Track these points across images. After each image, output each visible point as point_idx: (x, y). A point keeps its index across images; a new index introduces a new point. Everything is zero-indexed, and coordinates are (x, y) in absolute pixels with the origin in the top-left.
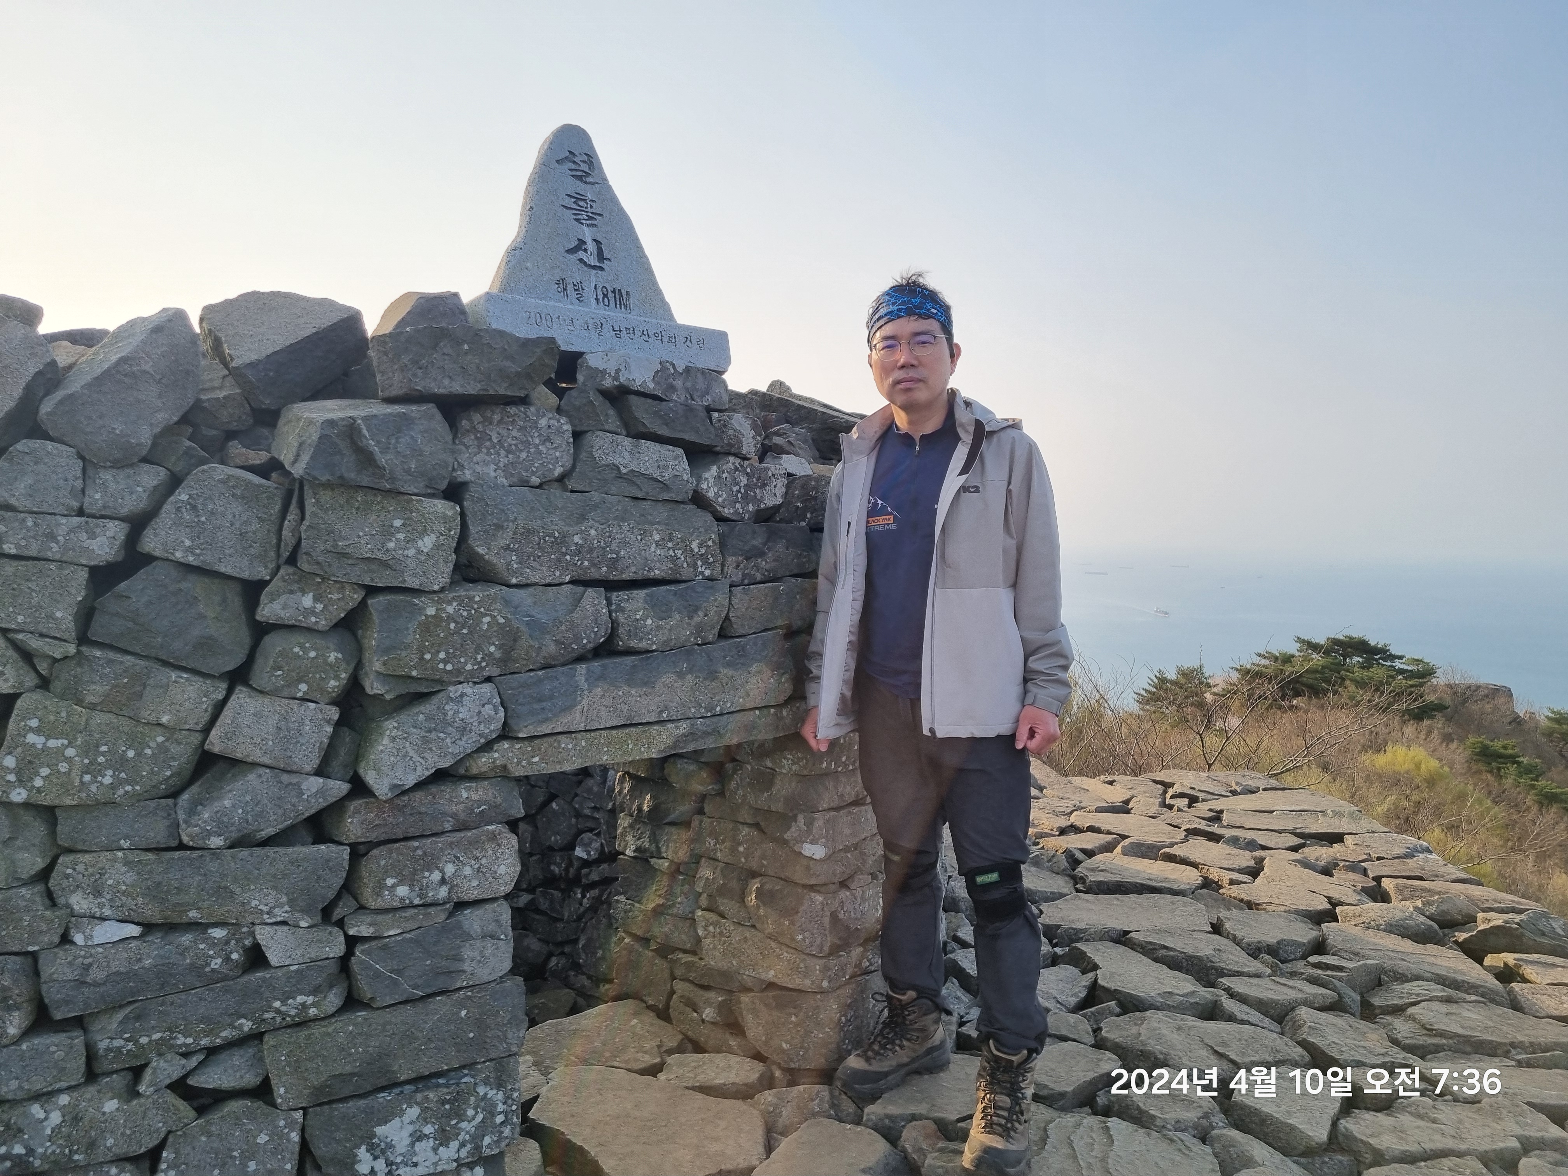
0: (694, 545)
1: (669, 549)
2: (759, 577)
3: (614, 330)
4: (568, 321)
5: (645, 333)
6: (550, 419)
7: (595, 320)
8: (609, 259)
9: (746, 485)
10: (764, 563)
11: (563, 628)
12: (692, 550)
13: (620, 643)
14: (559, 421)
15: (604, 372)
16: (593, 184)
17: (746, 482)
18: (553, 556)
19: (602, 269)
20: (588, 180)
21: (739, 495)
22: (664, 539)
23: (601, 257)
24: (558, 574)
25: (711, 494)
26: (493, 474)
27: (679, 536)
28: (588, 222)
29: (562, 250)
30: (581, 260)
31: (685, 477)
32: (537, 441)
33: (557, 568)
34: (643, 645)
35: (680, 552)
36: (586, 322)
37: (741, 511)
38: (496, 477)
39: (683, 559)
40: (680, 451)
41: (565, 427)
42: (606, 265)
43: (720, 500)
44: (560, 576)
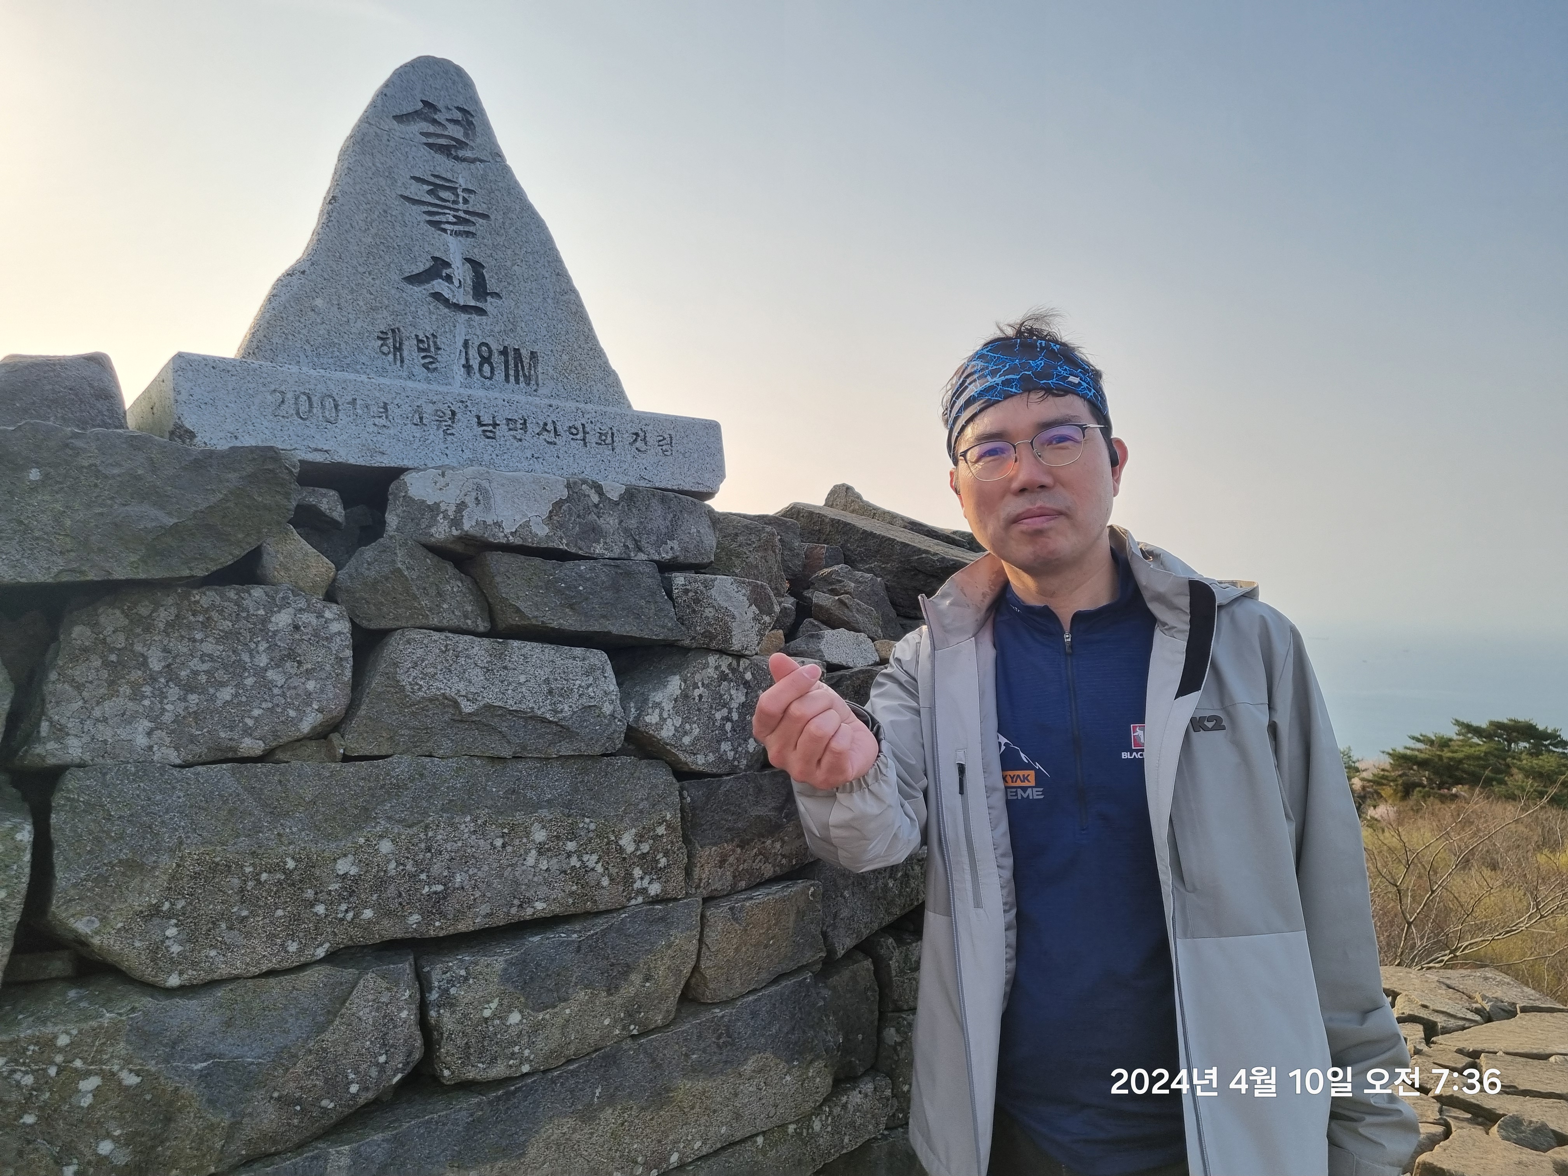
0: (627, 841)
1: (569, 855)
2: (768, 871)
3: (480, 424)
4: (374, 409)
5: (550, 427)
6: (301, 610)
7: (440, 406)
8: (497, 295)
9: (743, 705)
10: (778, 845)
11: (300, 1068)
12: (621, 850)
13: (446, 1073)
14: (320, 615)
15: (434, 509)
16: (473, 161)
17: (743, 699)
18: (280, 913)
19: (481, 312)
20: (461, 153)
21: (728, 726)
22: (558, 837)
23: (480, 289)
24: (293, 947)
25: (667, 733)
26: (141, 741)
27: (592, 826)
28: (456, 228)
29: (396, 277)
30: (437, 296)
31: (607, 709)
32: (263, 660)
33: (292, 937)
34: (499, 1070)
35: (595, 857)
36: (419, 410)
37: (731, 755)
38: (150, 748)
39: (599, 868)
40: (599, 658)
41: (335, 627)
42: (490, 305)
43: (687, 740)
44: (300, 951)
